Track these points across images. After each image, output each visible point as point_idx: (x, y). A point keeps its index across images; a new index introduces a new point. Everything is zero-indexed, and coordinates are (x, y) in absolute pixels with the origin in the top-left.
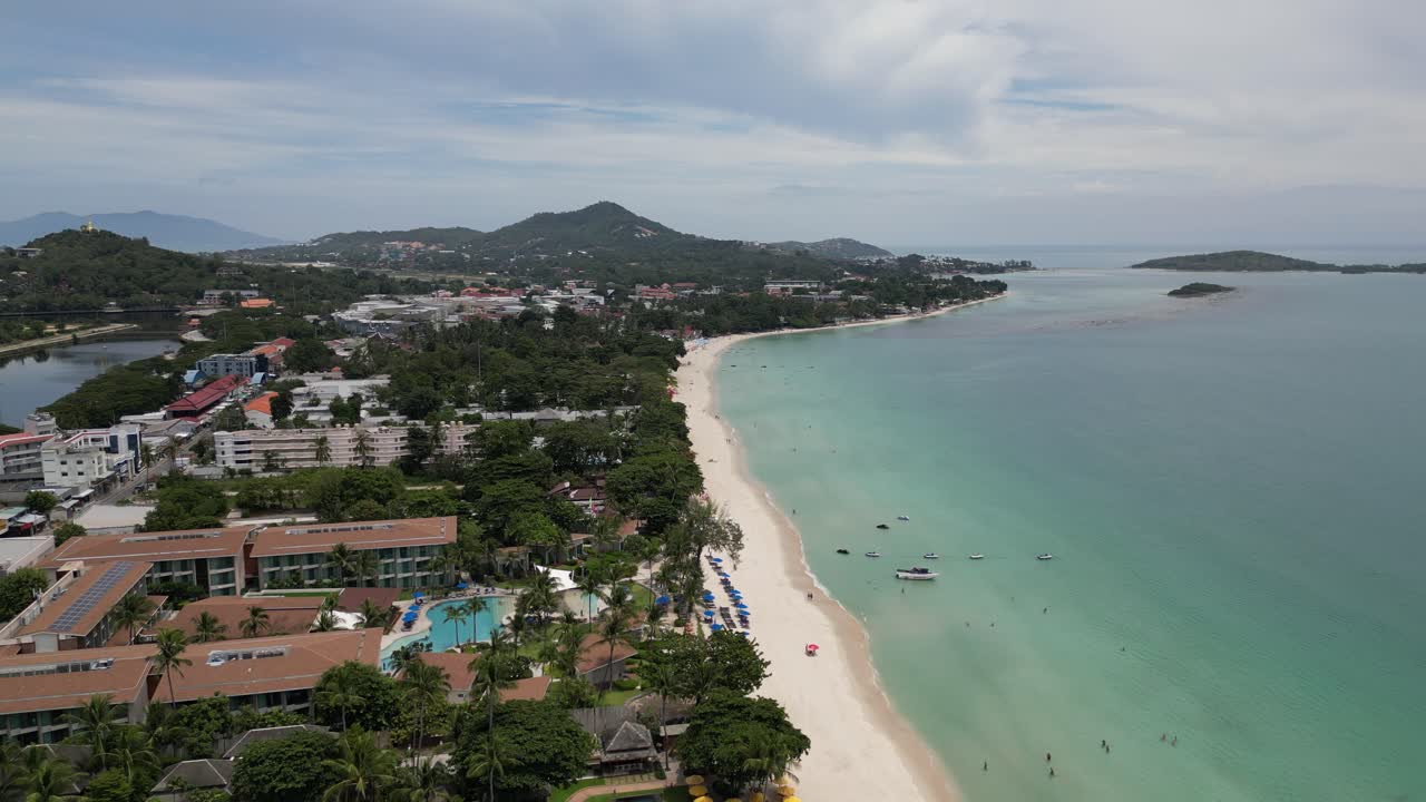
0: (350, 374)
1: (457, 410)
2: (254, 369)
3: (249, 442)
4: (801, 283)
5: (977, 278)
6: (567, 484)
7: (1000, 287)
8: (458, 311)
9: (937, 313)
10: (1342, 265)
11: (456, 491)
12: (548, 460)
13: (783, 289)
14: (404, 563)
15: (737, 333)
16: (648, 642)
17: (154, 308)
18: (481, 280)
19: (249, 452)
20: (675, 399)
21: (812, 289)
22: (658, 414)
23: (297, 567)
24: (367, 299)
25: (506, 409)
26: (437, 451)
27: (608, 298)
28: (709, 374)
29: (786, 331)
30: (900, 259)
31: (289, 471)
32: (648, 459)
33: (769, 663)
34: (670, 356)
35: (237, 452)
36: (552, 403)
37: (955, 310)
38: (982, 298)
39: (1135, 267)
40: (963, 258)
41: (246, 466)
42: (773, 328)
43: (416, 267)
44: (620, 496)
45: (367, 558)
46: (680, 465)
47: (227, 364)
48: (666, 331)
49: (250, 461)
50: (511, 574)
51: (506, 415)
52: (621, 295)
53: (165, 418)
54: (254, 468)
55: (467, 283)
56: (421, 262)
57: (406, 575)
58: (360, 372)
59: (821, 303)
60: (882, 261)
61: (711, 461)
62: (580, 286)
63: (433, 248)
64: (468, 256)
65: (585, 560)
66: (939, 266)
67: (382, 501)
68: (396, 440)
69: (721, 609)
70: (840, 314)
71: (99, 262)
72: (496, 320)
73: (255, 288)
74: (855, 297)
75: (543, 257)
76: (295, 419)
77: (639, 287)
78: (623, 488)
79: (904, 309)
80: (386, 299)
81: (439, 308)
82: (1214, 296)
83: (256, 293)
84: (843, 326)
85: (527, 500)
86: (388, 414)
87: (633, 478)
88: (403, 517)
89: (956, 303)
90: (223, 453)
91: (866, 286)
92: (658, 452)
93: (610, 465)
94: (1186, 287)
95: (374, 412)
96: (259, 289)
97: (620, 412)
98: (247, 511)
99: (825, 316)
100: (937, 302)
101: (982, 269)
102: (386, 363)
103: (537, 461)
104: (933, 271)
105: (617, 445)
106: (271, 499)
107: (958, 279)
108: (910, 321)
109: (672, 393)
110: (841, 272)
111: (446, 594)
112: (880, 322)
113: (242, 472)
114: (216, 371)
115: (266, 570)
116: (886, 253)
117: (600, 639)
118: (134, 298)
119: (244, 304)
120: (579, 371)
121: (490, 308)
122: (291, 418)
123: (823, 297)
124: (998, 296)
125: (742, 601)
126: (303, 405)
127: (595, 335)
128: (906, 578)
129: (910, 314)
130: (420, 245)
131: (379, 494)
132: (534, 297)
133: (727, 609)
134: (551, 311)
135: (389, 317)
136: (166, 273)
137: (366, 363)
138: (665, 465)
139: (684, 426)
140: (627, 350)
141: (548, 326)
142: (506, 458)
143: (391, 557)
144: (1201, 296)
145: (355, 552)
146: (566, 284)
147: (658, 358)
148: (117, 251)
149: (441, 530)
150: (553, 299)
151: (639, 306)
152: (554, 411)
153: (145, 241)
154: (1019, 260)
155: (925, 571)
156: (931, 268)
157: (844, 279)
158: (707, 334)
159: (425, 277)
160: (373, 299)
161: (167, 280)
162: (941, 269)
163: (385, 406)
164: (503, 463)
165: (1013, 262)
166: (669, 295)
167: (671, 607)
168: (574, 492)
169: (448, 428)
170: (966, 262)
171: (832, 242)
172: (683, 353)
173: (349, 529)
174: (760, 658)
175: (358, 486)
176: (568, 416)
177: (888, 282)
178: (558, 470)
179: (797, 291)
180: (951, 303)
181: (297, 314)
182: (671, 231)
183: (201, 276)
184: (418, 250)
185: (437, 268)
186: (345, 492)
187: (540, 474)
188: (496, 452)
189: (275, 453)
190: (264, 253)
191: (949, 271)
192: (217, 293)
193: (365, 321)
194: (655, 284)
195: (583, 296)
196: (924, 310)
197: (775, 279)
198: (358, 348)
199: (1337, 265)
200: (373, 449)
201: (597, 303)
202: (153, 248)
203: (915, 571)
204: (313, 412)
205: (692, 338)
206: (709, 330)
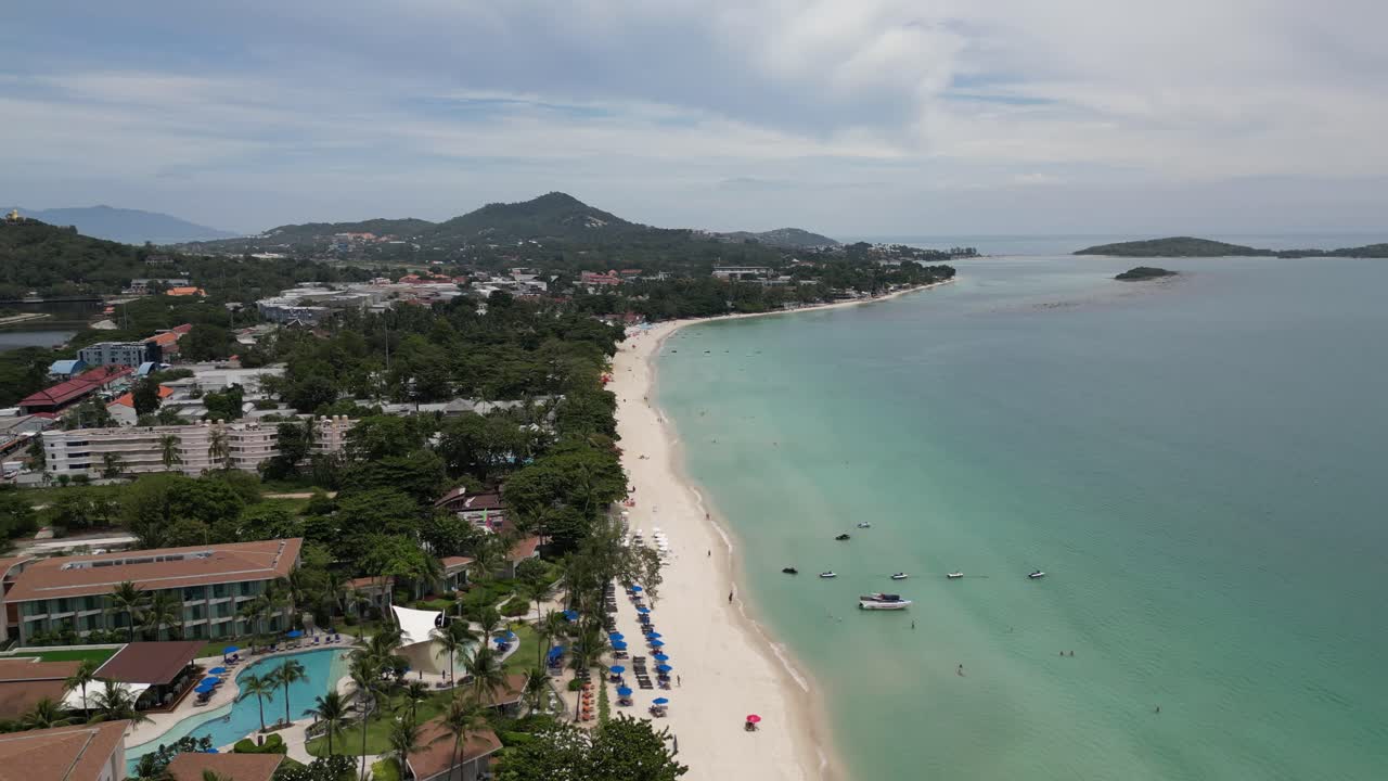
0: (246, 365)
1: (356, 402)
2: (143, 357)
3: (85, 443)
4: (749, 269)
5: (925, 264)
6: (462, 491)
7: (949, 272)
8: (391, 298)
9: (886, 297)
10: (1278, 250)
11: (326, 500)
12: (440, 461)
13: (731, 275)
14: (219, 605)
15: (682, 318)
16: (529, 718)
17: (77, 298)
18: (425, 269)
19: (87, 454)
20: (607, 388)
21: (761, 275)
22: (581, 405)
23: (72, 613)
24: (301, 287)
25: (413, 400)
26: (314, 451)
27: (550, 284)
28: (649, 362)
29: (734, 316)
30: (847, 247)
31: (133, 476)
32: (560, 460)
33: (684, 770)
34: (608, 342)
35: (71, 456)
36: (466, 393)
37: (903, 294)
38: (931, 282)
39: (1077, 253)
40: (909, 246)
41: (82, 471)
42: (720, 312)
43: (363, 258)
44: (520, 505)
45: (165, 600)
46: (597, 466)
47: (113, 353)
48: (608, 317)
49: (88, 466)
50: (367, 613)
51: (411, 407)
52: (565, 281)
53: (18, 414)
54: (91, 473)
55: (410, 271)
56: (369, 252)
57: (221, 620)
58: (259, 361)
59: (769, 288)
60: (831, 250)
61: (642, 457)
62: (523, 273)
63: (384, 239)
64: (418, 247)
65: (467, 591)
66: (886, 253)
67: (211, 518)
68: (265, 438)
69: (635, 658)
70: (789, 299)
71: (23, 251)
72: (428, 306)
73: (185, 277)
74: (803, 282)
75: (492, 246)
76: (160, 415)
77: (585, 274)
78: (525, 496)
79: (853, 293)
80: (320, 286)
81: (373, 295)
82: (1160, 279)
83: (186, 282)
84: (792, 311)
85: (396, 516)
86: (276, 408)
87: (538, 484)
88: (236, 540)
89: (905, 288)
90: (53, 456)
91: (814, 272)
92: (574, 450)
93: (518, 465)
94: (1133, 271)
95: (259, 406)
96: (188, 278)
97: (539, 402)
98: (64, 529)
99: (773, 301)
100: (887, 287)
101: (929, 256)
102: (288, 350)
103: (424, 463)
104: (880, 259)
105: (527, 441)
106: (94, 513)
107: (906, 265)
108: (860, 306)
109: (606, 381)
110: (790, 259)
111: (273, 646)
112: (829, 306)
113: (76, 479)
114: (100, 360)
115: (28, 619)
116: (832, 242)
117: (443, 731)
118: (55, 287)
119: (170, 293)
120: (499, 356)
121: (425, 294)
122: (157, 413)
123: (771, 282)
124: (947, 281)
125: (664, 650)
126: (184, 398)
127: (529, 321)
128: (873, 609)
129: (860, 298)
130: (371, 236)
131: (214, 509)
132: (473, 283)
133: (642, 659)
134: (488, 296)
135: (315, 304)
136: (92, 262)
137: (266, 351)
138: (578, 466)
139: (611, 418)
140: (560, 335)
141: (482, 311)
142: (387, 460)
143: (202, 598)
144: (1149, 279)
145: (150, 593)
146: (511, 272)
147: (591, 344)
148: (43, 240)
149: (276, 558)
150: (493, 285)
151: (582, 291)
152: (467, 402)
153: (73, 229)
154: (964, 247)
155: (895, 598)
156: (878, 255)
157: (793, 266)
158: (650, 319)
159: (369, 266)
160: (307, 287)
161: (94, 269)
162: (888, 256)
163: (275, 397)
164: (383, 466)
165: (958, 249)
166: (615, 281)
167: (568, 660)
168: (470, 500)
169: (329, 424)
170: (913, 250)
171: (780, 232)
172: (622, 338)
173: (150, 560)
174: (674, 760)
175: (187, 499)
176: (482, 408)
177: (837, 267)
178: (455, 473)
179: (744, 276)
180: (900, 288)
181: (217, 302)
182: (622, 221)
183: (130, 265)
184: (369, 241)
185: (385, 257)
186: (171, 507)
187: (427, 479)
188: (378, 452)
189: (117, 455)
190: (213, 246)
191: (897, 258)
192: (144, 282)
193: (286, 308)
194: (600, 270)
195: (524, 282)
196: (874, 294)
197: (724, 266)
198: (267, 337)
199: (1273, 250)
200: (238, 449)
201: (540, 289)
202: (80, 236)
203: (885, 598)
204: (190, 405)
205: (634, 323)
206: (653, 315)
